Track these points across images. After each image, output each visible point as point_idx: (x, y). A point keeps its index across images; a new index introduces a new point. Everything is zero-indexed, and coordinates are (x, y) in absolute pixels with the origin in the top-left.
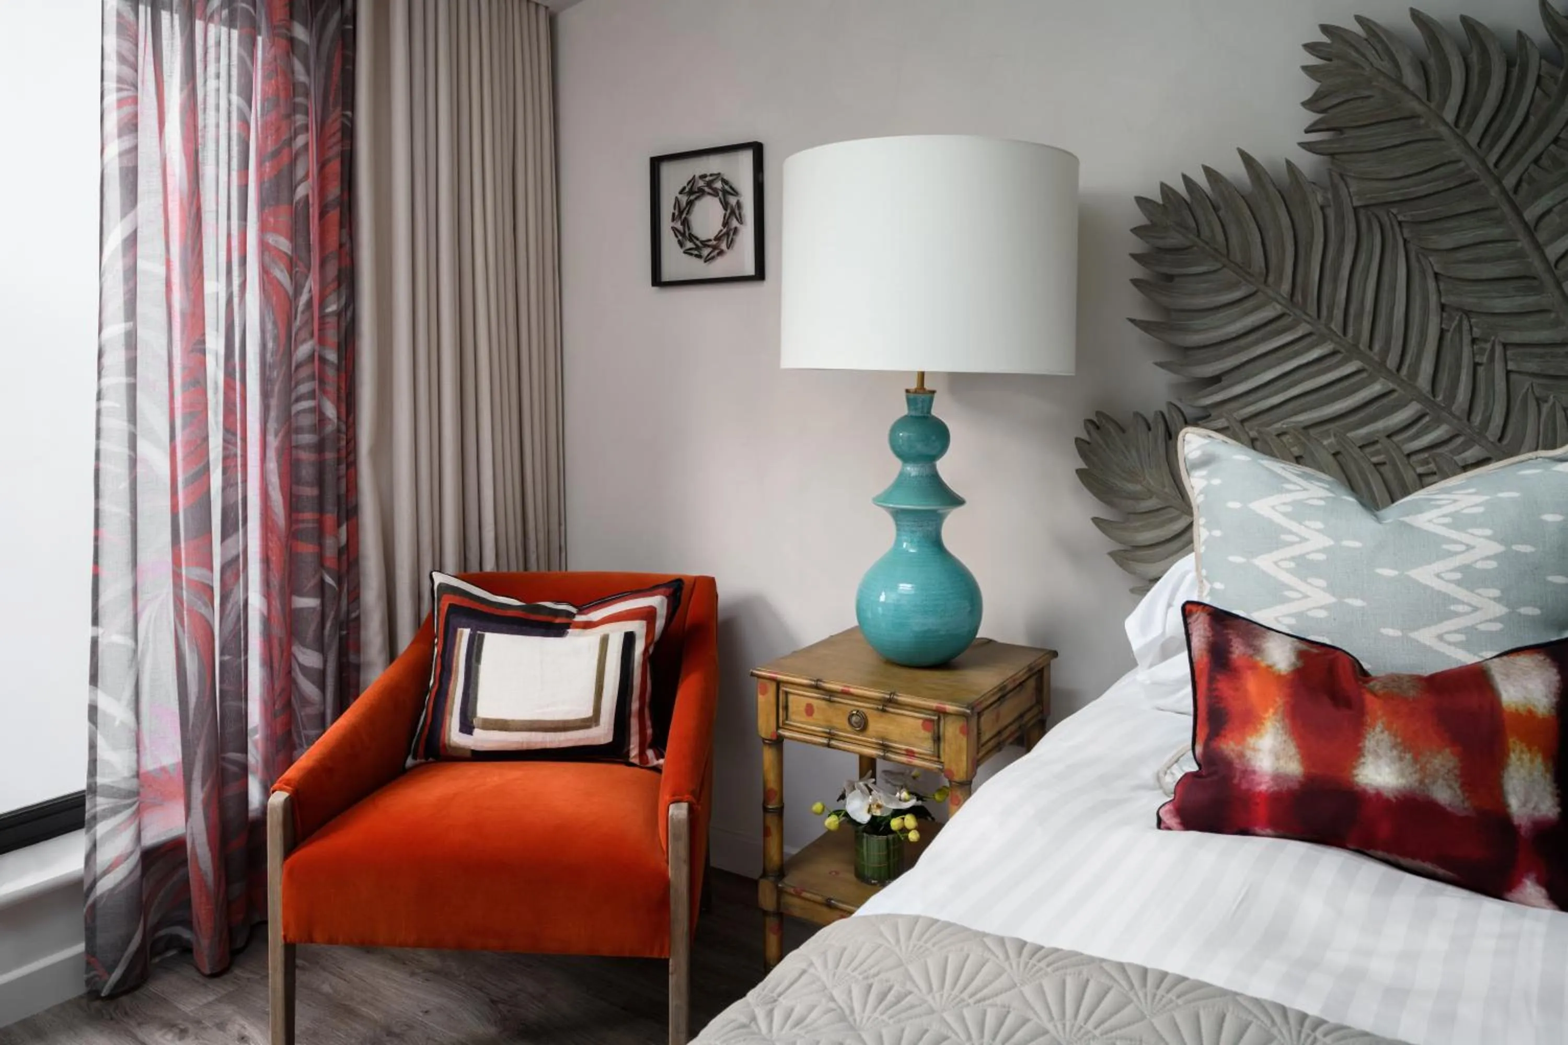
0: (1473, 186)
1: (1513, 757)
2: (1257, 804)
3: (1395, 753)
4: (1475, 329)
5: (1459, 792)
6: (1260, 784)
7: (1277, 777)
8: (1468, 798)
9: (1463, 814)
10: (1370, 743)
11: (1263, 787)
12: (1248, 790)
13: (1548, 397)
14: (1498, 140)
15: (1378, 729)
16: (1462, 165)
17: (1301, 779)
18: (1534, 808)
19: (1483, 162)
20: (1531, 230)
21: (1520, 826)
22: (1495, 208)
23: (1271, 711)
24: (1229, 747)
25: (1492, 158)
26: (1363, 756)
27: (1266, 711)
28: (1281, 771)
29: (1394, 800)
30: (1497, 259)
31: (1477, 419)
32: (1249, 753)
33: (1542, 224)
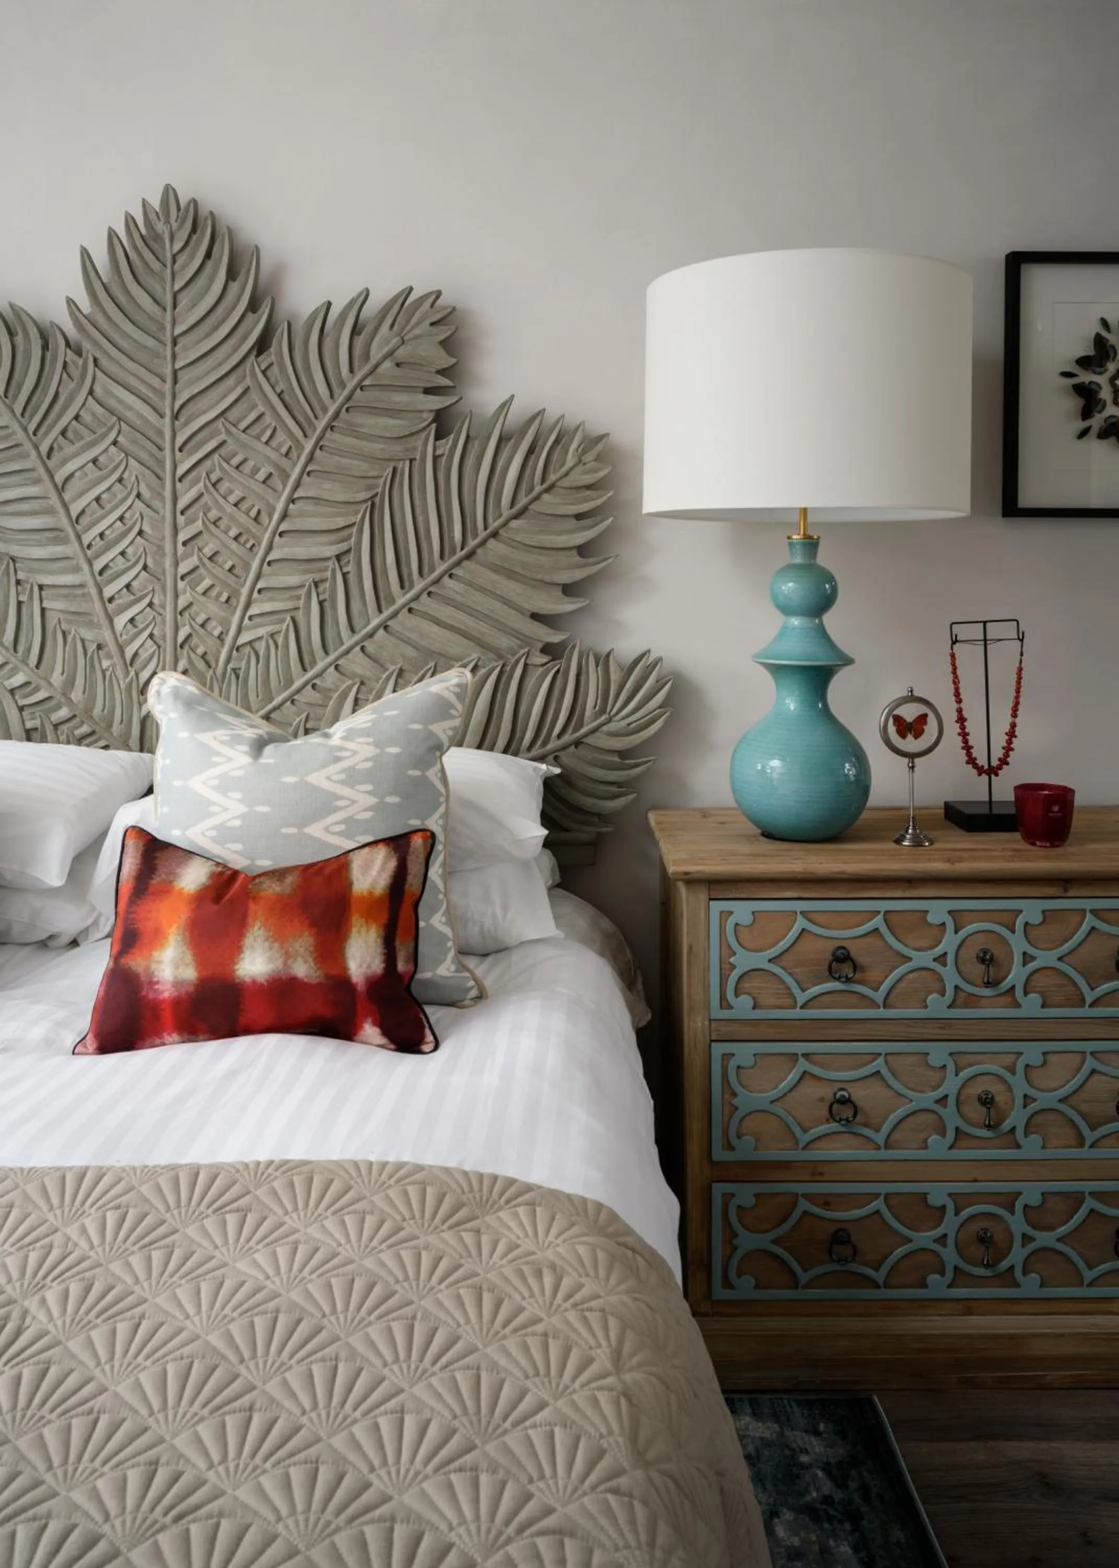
0: (17, 451)
1: (354, 930)
2: (163, 1010)
3: (267, 944)
4: (19, 573)
5: (312, 964)
6: (163, 992)
7: (177, 984)
8: (318, 969)
9: (315, 982)
10: (249, 940)
11: (166, 995)
12: (155, 999)
13: (70, 629)
14: (36, 412)
15: (256, 928)
16: (10, 431)
17: (195, 982)
18: (367, 968)
19: (25, 429)
20: (60, 490)
21: (357, 984)
22: (33, 470)
23: (175, 926)
24: (136, 963)
25: (32, 427)
26: (242, 952)
27: (171, 926)
28: (179, 978)
29: (266, 984)
30: (33, 513)
31: (21, 648)
32: (154, 966)
33: (69, 486)
